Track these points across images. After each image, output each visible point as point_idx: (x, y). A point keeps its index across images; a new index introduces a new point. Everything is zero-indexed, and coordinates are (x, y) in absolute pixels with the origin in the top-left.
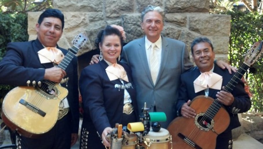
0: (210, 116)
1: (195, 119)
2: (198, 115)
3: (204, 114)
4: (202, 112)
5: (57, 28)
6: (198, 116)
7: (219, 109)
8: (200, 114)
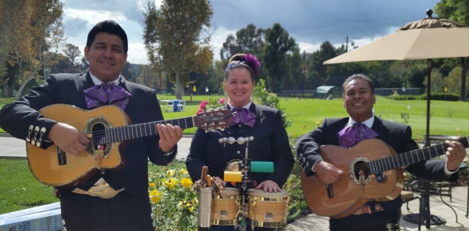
1: (355, 160)
4: (368, 159)
5: (117, 50)
7: (389, 169)
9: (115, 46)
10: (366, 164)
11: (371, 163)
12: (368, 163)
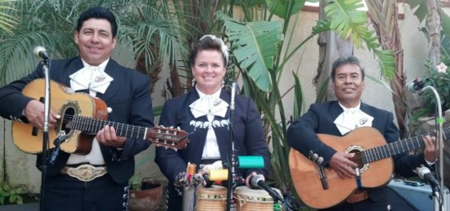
0: (368, 158)
1: (349, 149)
2: (356, 146)
3: (364, 150)
4: (363, 147)
5: (104, 34)
6: (354, 148)
7: (385, 157)
8: (359, 147)
9: (102, 31)
10: (361, 153)
11: (366, 152)
12: (363, 152)
